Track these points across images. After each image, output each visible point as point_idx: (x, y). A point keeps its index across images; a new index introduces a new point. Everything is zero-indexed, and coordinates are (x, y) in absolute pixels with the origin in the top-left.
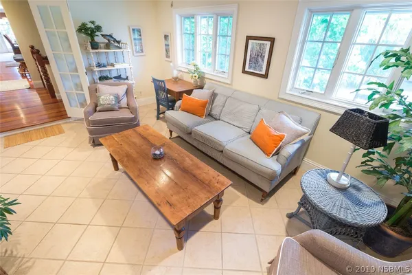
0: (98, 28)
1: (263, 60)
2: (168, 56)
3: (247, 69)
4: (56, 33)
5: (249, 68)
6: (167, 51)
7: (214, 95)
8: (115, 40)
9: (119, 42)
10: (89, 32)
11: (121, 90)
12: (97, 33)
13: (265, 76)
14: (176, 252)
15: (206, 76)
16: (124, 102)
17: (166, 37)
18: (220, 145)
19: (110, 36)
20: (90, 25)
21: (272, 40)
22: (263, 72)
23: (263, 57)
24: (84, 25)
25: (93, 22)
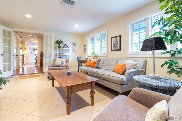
0: (62, 42)
1: (118, 44)
2: (85, 52)
3: (112, 49)
4: (48, 43)
5: (113, 48)
6: (85, 51)
7: (99, 61)
8: (66, 46)
9: (68, 46)
10: (58, 43)
11: (64, 60)
12: (61, 43)
13: (120, 50)
14: (66, 115)
15: (98, 56)
16: (64, 65)
17: (85, 46)
18: (98, 73)
19: (65, 44)
20: (59, 41)
21: (120, 36)
22: (119, 49)
23: (117, 43)
24: (57, 41)
25: (60, 40)
